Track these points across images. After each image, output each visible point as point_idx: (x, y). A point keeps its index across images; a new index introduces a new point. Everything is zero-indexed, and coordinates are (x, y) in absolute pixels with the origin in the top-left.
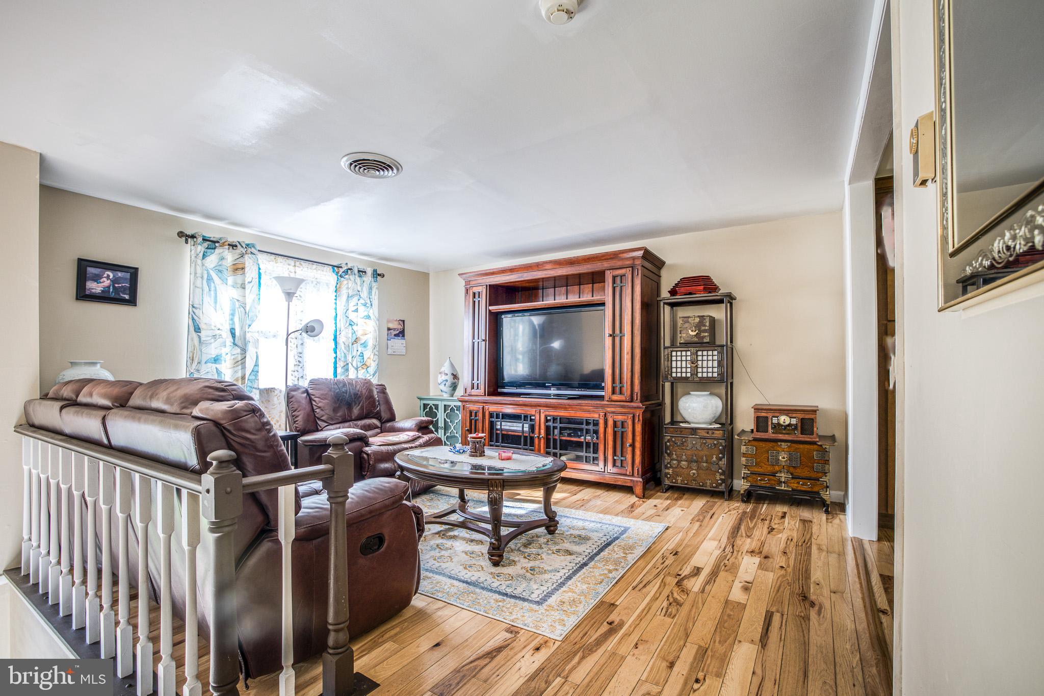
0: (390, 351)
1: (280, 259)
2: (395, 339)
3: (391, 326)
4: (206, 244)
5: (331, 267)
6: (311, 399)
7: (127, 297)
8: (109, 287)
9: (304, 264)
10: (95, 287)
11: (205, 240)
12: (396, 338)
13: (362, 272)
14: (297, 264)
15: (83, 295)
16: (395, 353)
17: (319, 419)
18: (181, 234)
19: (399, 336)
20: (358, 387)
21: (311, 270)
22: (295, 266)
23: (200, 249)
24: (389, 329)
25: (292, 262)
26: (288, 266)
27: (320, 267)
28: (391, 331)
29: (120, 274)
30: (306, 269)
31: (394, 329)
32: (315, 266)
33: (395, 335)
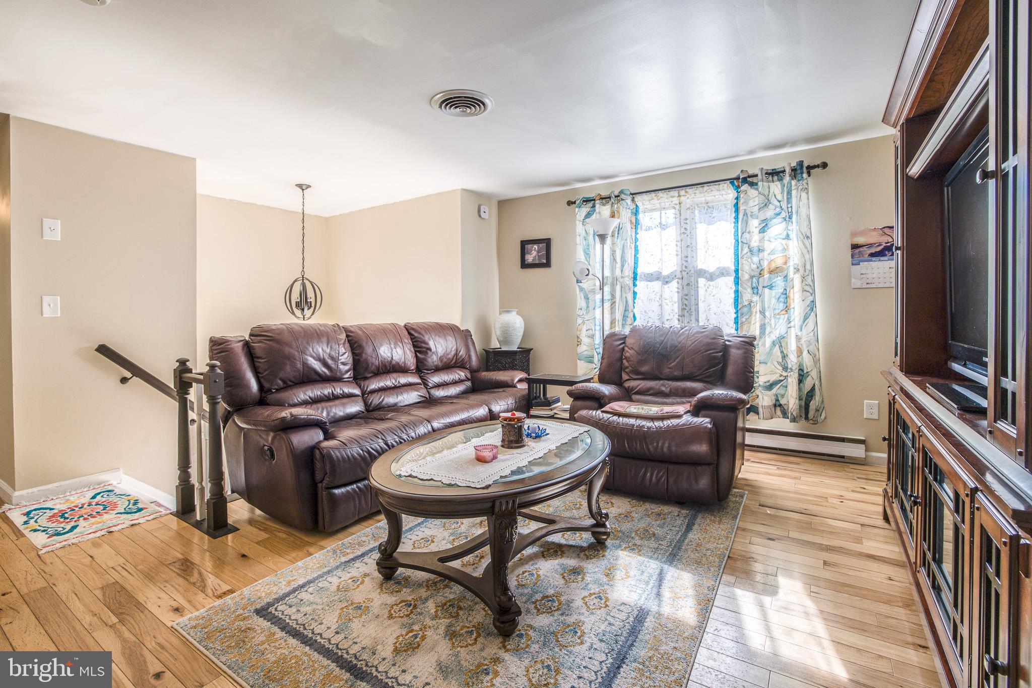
0: (856, 283)
1: (660, 194)
2: (871, 261)
3: (860, 240)
4: (590, 204)
5: (728, 182)
6: (623, 349)
7: (545, 261)
8: (535, 256)
9: (690, 190)
10: (530, 258)
11: (587, 201)
12: (874, 259)
13: (775, 174)
14: (682, 192)
15: (524, 265)
16: (868, 286)
17: (624, 371)
18: (570, 203)
19: (885, 255)
20: (682, 337)
21: (703, 195)
22: (679, 196)
23: (585, 210)
24: (855, 247)
25: (674, 193)
26: (672, 199)
27: (713, 187)
28: (861, 249)
29: (541, 245)
30: (693, 195)
31: (870, 245)
32: (706, 188)
33: (872, 255)
